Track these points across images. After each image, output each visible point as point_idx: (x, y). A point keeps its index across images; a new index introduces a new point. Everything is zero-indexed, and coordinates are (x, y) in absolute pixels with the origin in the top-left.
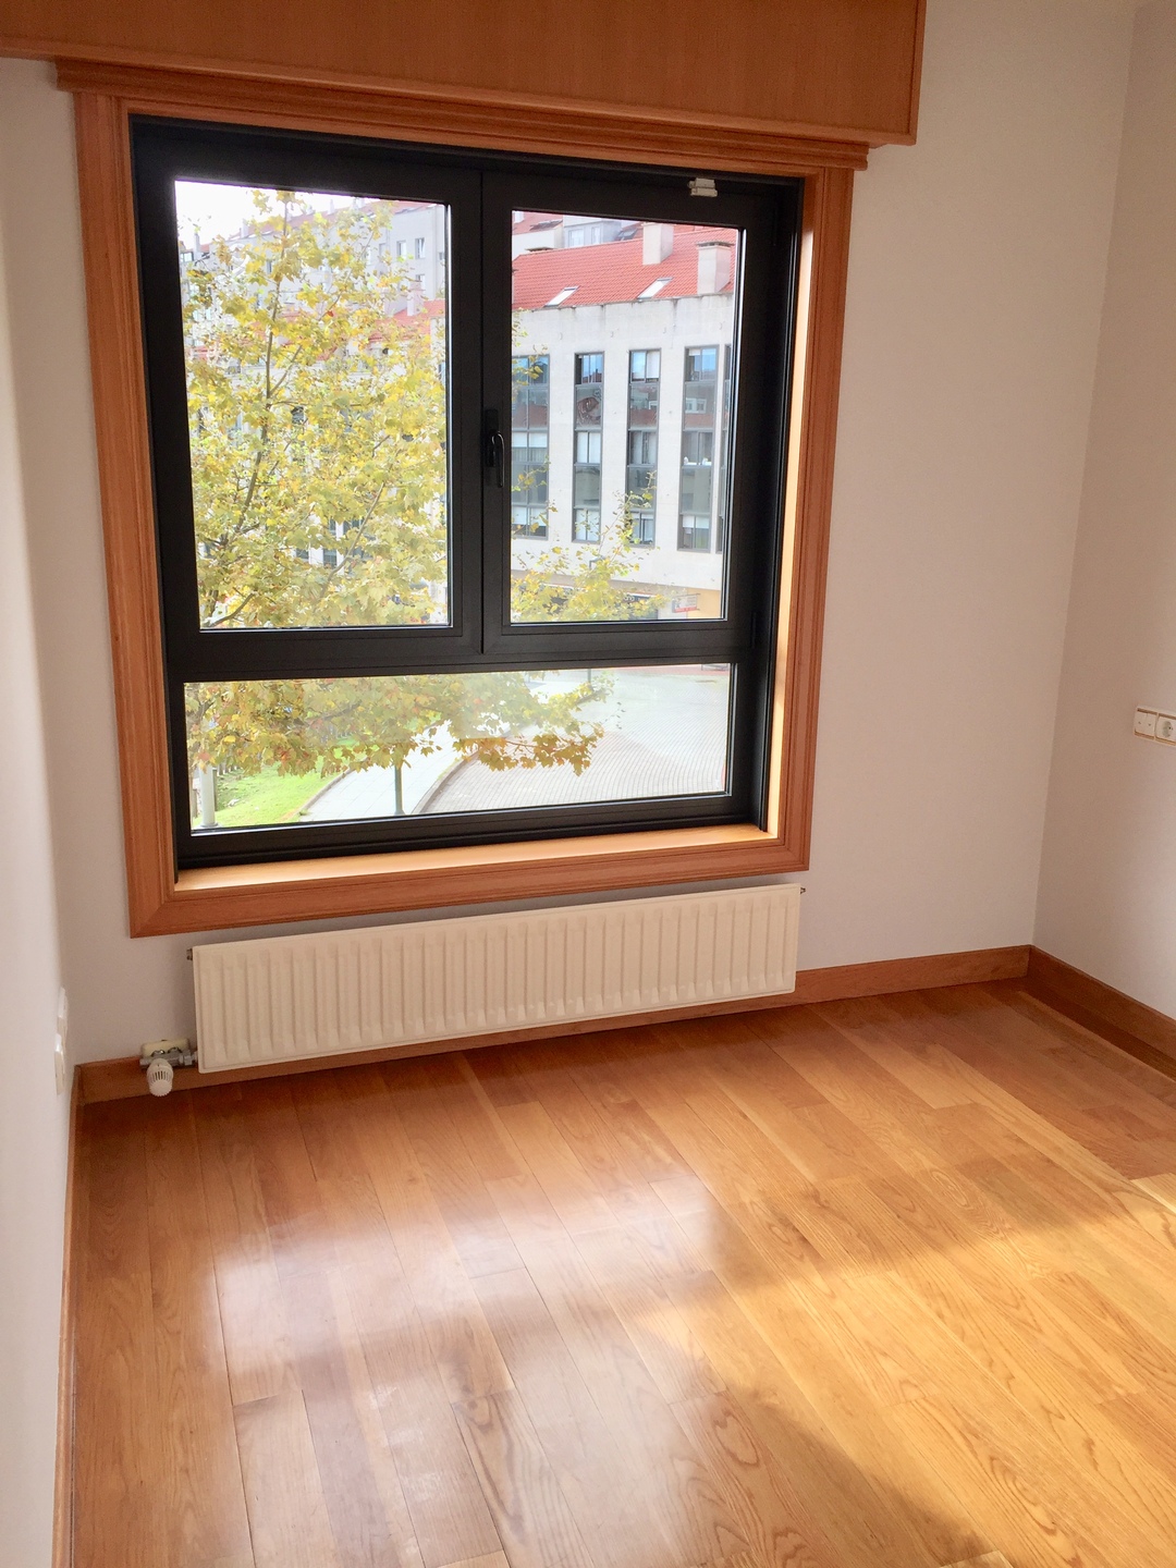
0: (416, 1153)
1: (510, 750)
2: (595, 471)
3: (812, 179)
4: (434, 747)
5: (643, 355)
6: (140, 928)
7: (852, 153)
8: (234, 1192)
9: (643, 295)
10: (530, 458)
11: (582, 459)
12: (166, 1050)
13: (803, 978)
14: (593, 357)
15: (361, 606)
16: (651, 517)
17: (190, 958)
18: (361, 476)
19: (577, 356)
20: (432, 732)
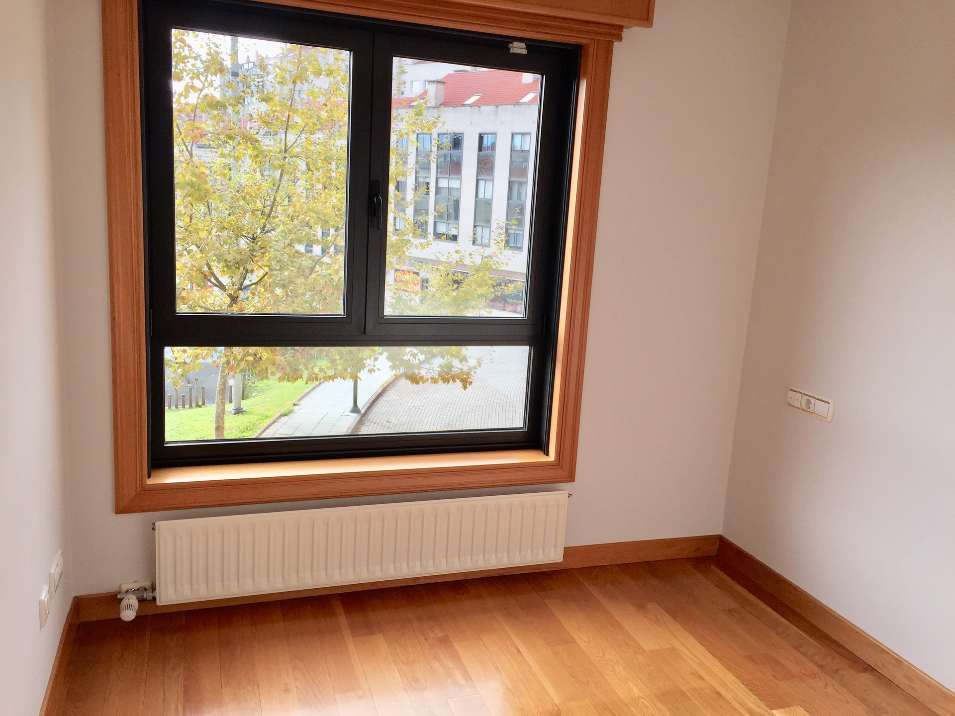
0: (293, 670)
1: (423, 372)
2: (489, 203)
3: (587, 45)
4: (376, 369)
5: (520, 136)
6: (122, 507)
7: (613, 31)
8: (164, 693)
9: (521, 101)
10: (449, 194)
11: (481, 195)
12: (136, 589)
13: (568, 552)
14: (490, 136)
15: (334, 281)
16: (521, 232)
17: (154, 529)
18: (337, 203)
19: (480, 135)
20: (376, 359)
